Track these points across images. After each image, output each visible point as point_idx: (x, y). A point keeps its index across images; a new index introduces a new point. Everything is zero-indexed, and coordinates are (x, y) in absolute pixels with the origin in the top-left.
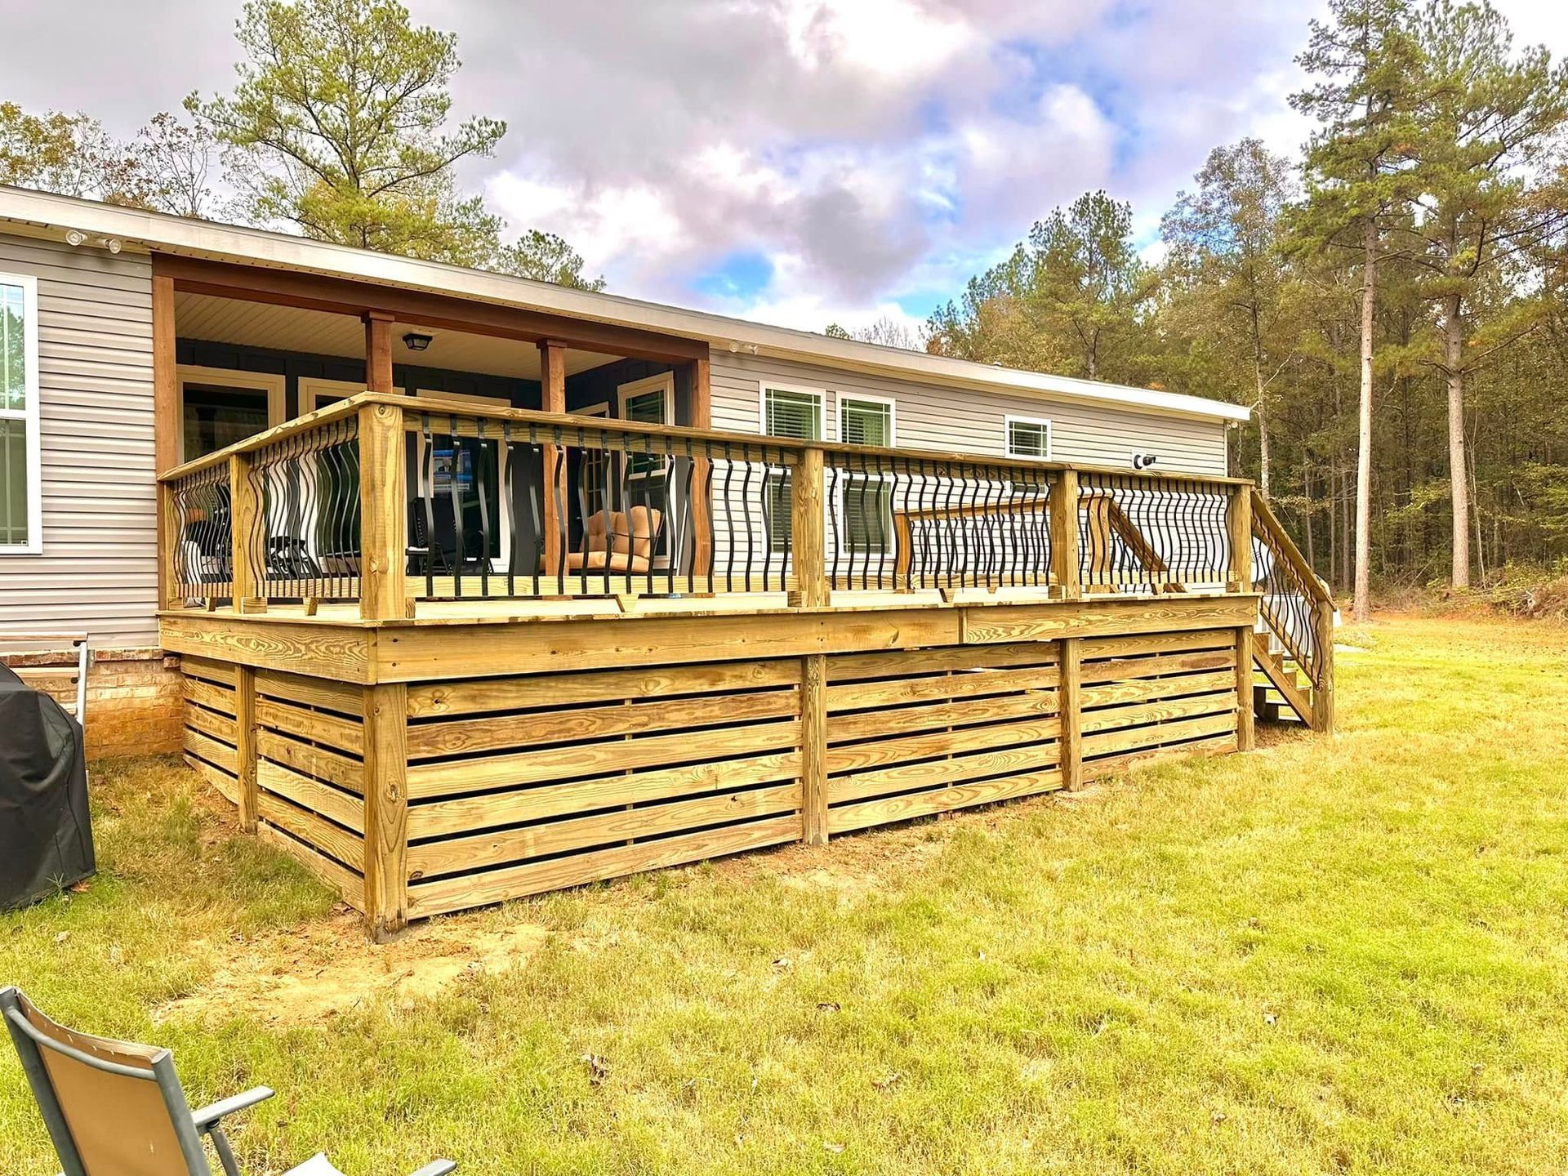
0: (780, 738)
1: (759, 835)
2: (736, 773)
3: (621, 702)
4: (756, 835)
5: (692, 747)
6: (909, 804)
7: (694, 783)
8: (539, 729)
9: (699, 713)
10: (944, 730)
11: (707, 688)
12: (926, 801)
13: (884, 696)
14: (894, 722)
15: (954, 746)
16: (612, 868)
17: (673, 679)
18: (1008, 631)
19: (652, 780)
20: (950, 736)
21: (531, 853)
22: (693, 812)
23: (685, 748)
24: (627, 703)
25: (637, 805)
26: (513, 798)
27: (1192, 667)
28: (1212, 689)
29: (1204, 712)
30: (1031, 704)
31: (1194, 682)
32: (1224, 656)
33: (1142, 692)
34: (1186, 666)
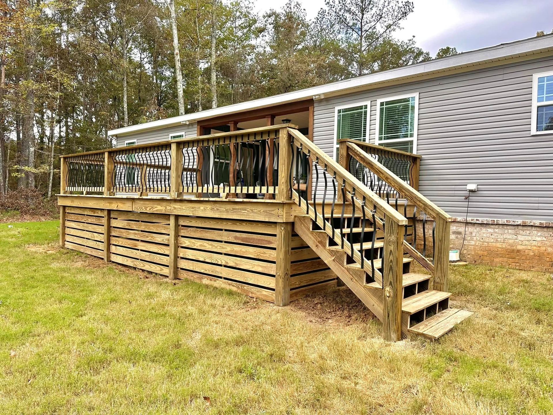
0: (103, 231)
2: (97, 237)
6: (127, 261)
9: (92, 220)
10: (138, 240)
12: (131, 262)
13: (123, 225)
14: (124, 234)
15: (140, 247)
17: (89, 211)
18: (146, 208)
19: (87, 233)
20: (140, 243)
22: (91, 243)
23: (90, 228)
27: (243, 241)
28: (257, 257)
29: (251, 269)
30: (162, 239)
31: (243, 250)
32: (268, 240)
33: (210, 247)
34: (238, 239)
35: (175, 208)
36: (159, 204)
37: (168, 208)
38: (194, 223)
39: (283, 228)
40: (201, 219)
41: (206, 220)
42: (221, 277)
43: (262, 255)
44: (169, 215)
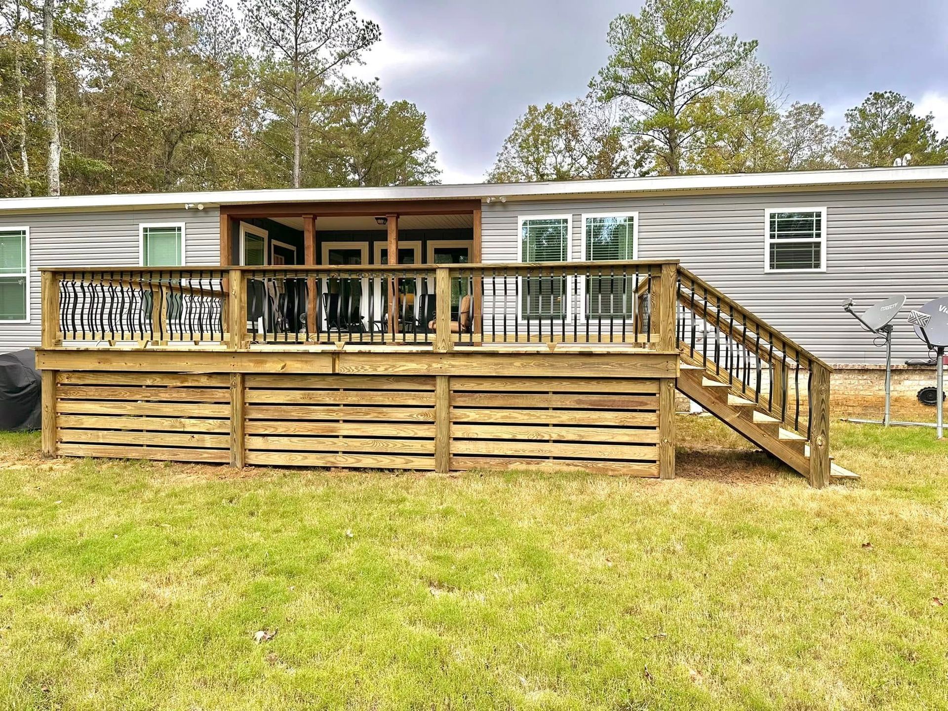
0: (219, 412)
1: (206, 456)
2: (194, 425)
3: (141, 386)
4: (205, 455)
5: (171, 410)
6: (306, 458)
7: (172, 426)
8: (105, 393)
9: (174, 395)
10: (337, 421)
11: (179, 384)
12: (317, 459)
13: (288, 398)
14: (295, 413)
15: (341, 431)
16: (134, 454)
17: (162, 379)
18: (374, 368)
19: (152, 421)
20: (341, 425)
21: (101, 441)
22: (171, 439)
23: (168, 410)
24: (144, 387)
25: (148, 431)
26: (94, 418)
27: (592, 405)
28: (621, 424)
29: (609, 441)
30: (408, 414)
31: (594, 417)
32: (640, 400)
33: (526, 417)
34: (583, 404)
35: (453, 366)
36: (412, 361)
37: (435, 365)
38: (486, 386)
39: (671, 385)
40: (503, 379)
41: (516, 381)
42: (548, 458)
43: (629, 420)
44: (434, 377)
